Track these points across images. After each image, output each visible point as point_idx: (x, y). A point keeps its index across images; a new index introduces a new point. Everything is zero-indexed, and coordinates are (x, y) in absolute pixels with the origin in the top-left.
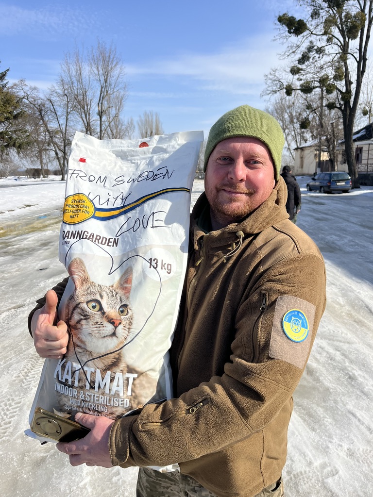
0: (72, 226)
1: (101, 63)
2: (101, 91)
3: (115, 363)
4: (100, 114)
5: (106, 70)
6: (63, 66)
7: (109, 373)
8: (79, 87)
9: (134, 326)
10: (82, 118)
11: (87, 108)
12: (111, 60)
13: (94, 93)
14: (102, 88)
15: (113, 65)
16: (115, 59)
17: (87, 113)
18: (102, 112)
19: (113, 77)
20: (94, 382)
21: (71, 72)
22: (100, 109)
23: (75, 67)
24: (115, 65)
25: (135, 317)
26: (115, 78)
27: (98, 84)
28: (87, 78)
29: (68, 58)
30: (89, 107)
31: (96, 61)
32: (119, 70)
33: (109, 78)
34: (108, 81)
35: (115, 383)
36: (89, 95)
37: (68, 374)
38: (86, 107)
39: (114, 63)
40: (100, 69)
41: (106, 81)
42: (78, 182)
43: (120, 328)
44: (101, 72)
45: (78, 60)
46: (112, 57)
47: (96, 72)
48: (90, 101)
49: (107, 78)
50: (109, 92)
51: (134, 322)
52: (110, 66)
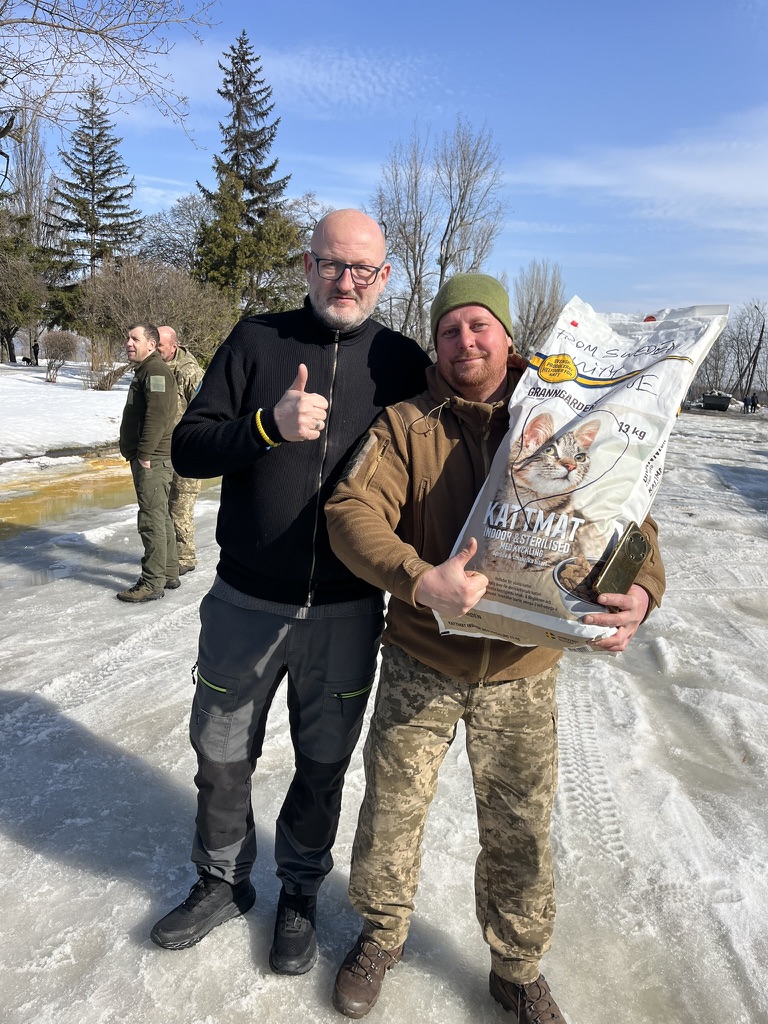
0: (550, 385)
1: (458, 164)
2: (451, 217)
3: (563, 505)
4: (443, 263)
5: (465, 177)
6: (386, 170)
7: (553, 514)
8: (410, 209)
9: (588, 474)
10: (407, 268)
11: (420, 250)
12: (478, 158)
13: (436, 221)
14: (453, 211)
15: (481, 168)
16: (485, 156)
17: (418, 260)
18: (447, 259)
19: (477, 191)
20: (534, 524)
21: (399, 181)
22: (444, 253)
23: (408, 171)
24: (485, 169)
25: (592, 466)
26: (480, 193)
27: (446, 204)
28: (428, 193)
29: (398, 155)
30: (423, 248)
31: (449, 160)
32: (490, 177)
33: (469, 192)
34: (467, 200)
35: (558, 525)
36: (428, 223)
37: (502, 516)
38: (417, 247)
39: (484, 164)
40: (454, 175)
41: (462, 198)
42: (566, 343)
43: (574, 473)
44: (456, 181)
45: (415, 159)
46: (480, 152)
47: (446, 181)
48: (426, 236)
49: (465, 193)
50: (465, 220)
51: (590, 470)
52: (474, 171)
